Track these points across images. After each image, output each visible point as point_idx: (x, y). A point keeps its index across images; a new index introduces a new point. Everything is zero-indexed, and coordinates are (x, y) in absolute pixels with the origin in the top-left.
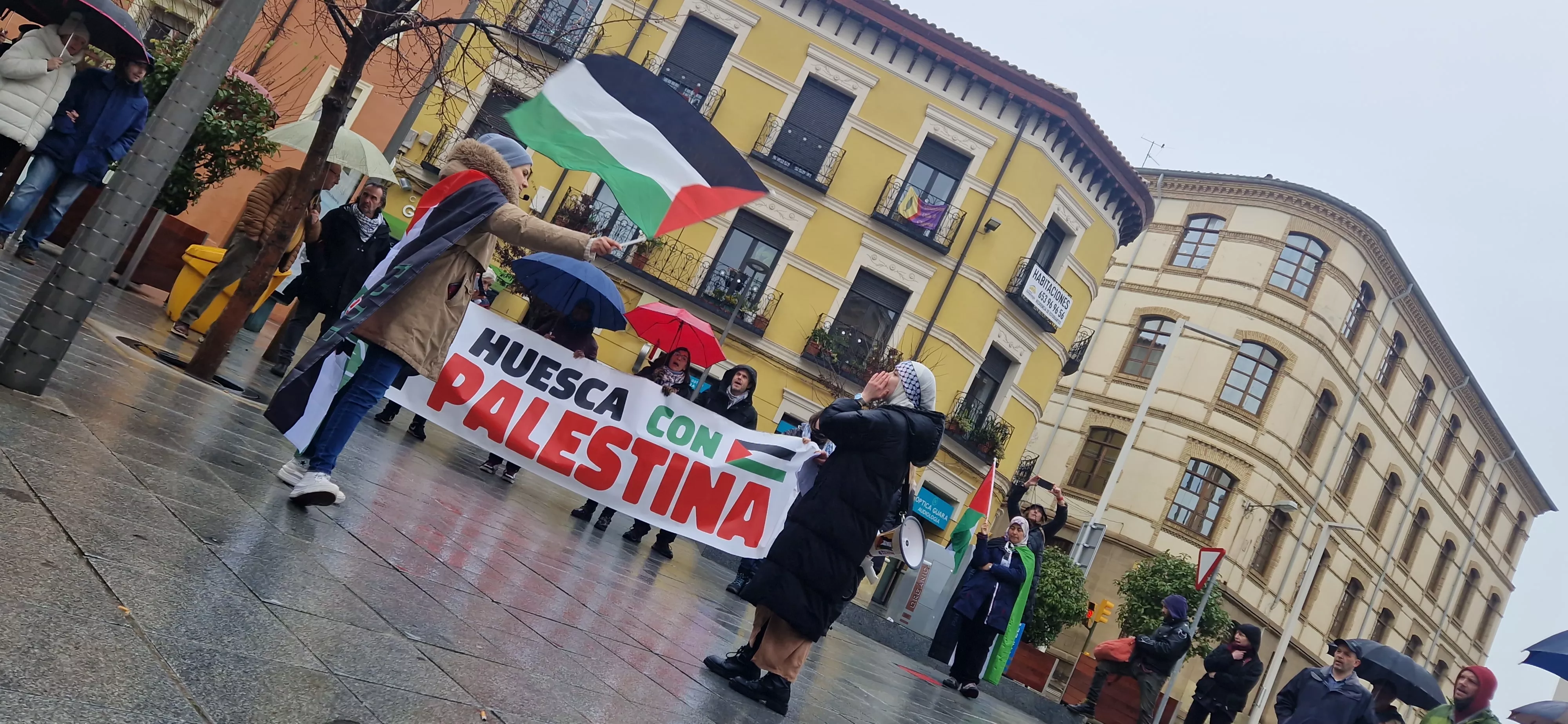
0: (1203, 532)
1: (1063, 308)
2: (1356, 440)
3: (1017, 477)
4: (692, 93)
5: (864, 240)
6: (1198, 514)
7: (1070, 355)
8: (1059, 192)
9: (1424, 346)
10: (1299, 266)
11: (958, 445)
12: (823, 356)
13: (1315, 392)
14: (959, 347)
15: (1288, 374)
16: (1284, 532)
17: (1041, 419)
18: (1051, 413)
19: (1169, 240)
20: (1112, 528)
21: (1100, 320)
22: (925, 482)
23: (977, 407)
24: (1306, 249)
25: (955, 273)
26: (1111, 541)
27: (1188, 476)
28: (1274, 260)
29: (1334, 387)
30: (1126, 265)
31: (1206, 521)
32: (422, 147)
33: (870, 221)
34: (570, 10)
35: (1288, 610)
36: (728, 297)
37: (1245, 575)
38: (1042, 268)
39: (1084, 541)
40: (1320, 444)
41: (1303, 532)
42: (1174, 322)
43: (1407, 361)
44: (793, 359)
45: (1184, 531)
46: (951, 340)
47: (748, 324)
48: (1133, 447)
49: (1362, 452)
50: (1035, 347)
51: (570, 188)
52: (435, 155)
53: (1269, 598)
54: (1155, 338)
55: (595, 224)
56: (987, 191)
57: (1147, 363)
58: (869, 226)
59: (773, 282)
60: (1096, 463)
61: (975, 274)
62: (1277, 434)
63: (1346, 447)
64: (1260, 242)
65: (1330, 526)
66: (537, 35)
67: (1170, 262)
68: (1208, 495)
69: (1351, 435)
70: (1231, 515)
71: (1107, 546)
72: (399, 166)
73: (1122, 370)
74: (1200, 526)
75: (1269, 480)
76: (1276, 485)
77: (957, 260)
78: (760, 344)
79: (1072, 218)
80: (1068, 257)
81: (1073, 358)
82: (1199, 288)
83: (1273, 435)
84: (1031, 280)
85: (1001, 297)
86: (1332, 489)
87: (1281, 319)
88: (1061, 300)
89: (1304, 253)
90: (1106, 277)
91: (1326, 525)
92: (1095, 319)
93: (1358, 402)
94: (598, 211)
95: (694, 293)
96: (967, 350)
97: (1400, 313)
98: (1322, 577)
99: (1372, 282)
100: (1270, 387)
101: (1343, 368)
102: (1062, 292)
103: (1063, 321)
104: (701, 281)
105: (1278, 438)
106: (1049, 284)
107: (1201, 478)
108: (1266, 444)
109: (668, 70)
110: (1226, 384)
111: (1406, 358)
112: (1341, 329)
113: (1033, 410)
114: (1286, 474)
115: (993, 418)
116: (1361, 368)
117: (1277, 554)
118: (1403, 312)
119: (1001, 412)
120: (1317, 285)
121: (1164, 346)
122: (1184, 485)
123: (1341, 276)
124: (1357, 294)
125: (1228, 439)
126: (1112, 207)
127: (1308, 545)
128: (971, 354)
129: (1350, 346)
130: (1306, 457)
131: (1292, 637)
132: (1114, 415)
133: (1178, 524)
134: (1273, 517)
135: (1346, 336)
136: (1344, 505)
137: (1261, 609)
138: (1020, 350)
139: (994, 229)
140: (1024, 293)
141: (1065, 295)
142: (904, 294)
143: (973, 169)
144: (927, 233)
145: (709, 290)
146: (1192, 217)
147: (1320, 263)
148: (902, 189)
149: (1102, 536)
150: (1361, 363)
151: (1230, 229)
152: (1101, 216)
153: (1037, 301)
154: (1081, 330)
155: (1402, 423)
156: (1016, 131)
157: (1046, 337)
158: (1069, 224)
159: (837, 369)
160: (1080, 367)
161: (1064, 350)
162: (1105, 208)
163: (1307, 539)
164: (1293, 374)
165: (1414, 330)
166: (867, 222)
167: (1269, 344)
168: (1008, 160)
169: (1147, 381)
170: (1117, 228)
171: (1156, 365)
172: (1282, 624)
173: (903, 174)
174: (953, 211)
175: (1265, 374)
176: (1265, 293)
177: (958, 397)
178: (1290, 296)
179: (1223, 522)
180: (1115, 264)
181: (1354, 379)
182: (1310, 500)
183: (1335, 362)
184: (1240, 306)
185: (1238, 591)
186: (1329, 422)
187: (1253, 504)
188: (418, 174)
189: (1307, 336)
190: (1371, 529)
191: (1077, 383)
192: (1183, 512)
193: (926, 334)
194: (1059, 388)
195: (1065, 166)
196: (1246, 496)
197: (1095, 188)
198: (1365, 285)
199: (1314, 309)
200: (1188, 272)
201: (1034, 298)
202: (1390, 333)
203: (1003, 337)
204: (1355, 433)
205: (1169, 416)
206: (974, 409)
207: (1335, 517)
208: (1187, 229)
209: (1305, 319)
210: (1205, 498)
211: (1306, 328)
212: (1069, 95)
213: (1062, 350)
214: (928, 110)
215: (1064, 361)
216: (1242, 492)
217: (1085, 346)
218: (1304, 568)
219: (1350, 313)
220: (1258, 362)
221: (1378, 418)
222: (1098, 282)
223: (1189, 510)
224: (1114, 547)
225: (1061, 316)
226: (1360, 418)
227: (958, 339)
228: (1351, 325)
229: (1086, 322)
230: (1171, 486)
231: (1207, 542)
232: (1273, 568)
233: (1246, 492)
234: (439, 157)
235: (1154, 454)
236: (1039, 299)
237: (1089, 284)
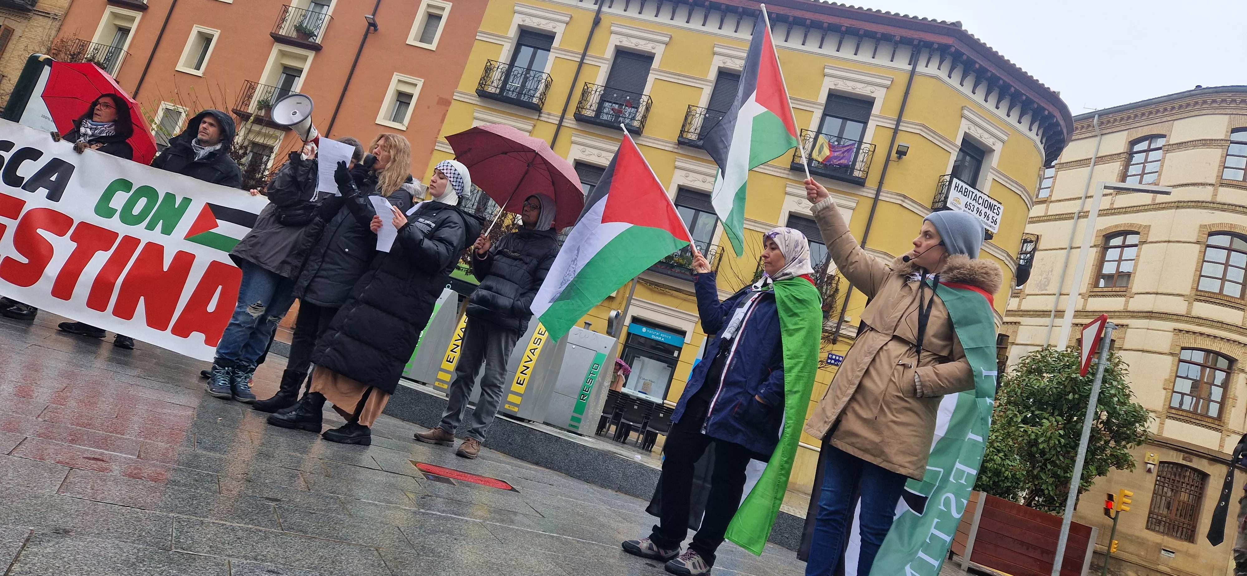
0: (1212, 414)
1: (995, 215)
5: (788, 189)
6: (1200, 399)
7: (1019, 262)
8: (966, 113)
21: (1066, 248)
25: (876, 200)
27: (1183, 365)
31: (1212, 404)
33: (790, 173)
36: (678, 259)
38: (963, 181)
45: (1194, 416)
56: (892, 124)
58: (790, 177)
59: (714, 242)
61: (896, 197)
64: (1204, 145)
66: (506, 95)
68: (1210, 380)
73: (1095, 285)
74: (1207, 409)
77: (876, 188)
79: (986, 135)
80: (991, 170)
81: (1022, 265)
84: (953, 193)
88: (991, 207)
92: (1061, 249)
102: (990, 200)
103: (997, 226)
106: (974, 195)
107: (1198, 365)
110: (1201, 276)
125: (1215, 324)
126: (1026, 120)
133: (1186, 410)
139: (905, 153)
141: (994, 203)
143: (876, 109)
144: (844, 172)
148: (816, 139)
152: (1016, 129)
154: (1024, 236)
156: (910, 68)
158: (983, 140)
162: (1020, 122)
166: (788, 174)
168: (907, 93)
169: (1128, 289)
170: (1037, 139)
173: (814, 127)
174: (865, 147)
176: (1220, 188)
178: (1246, 185)
179: (1230, 402)
192: (1185, 398)
195: (967, 89)
208: (1131, 154)
210: (1206, 383)
212: (953, 24)
214: (826, 70)
216: (1242, 371)
220: (1230, 250)
223: (1192, 396)
225: (993, 221)
230: (1167, 377)
231: (1217, 422)
235: (1143, 351)
236: (965, 209)
237: (1019, 193)
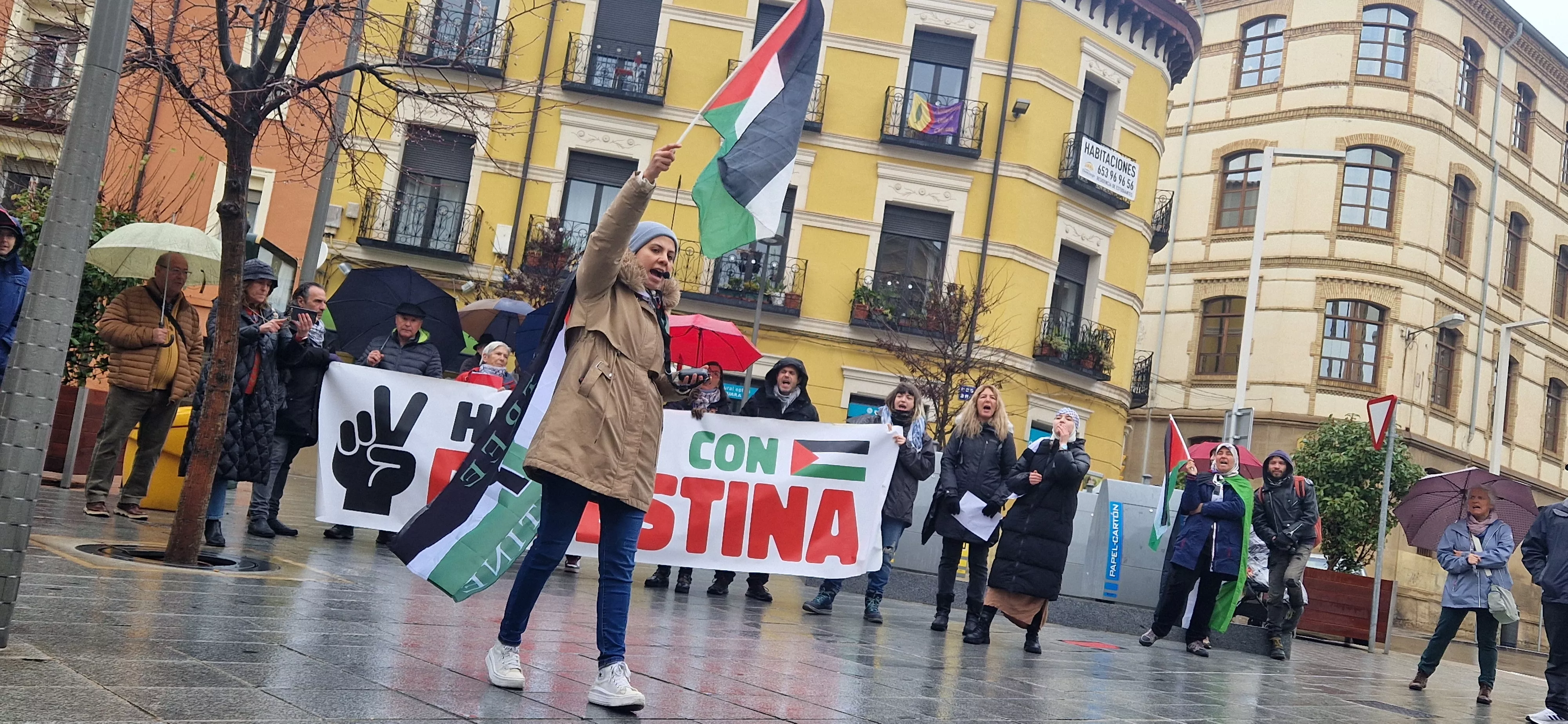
0: (1365, 380)
1: (1130, 178)
2: (1508, 221)
3: (1136, 383)
4: (634, 64)
5: (881, 171)
6: (1354, 362)
7: (1154, 228)
8: (1086, 45)
9: (1556, 89)
10: (1385, 43)
11: (1058, 369)
12: (874, 317)
13: (1446, 182)
14: (1026, 258)
15: (1410, 171)
16: (1458, 350)
17: (1144, 310)
18: (1152, 299)
19: (1228, 59)
20: (1261, 407)
21: (1176, 177)
22: (1033, 422)
23: (1066, 319)
24: (1388, 21)
25: (995, 175)
26: (1263, 422)
27: (1329, 322)
28: (1355, 45)
29: (1467, 169)
30: (1187, 105)
31: (1364, 366)
32: (352, 221)
33: (880, 148)
34: (468, 15)
35: (1487, 437)
36: (747, 284)
37: (1428, 413)
38: (1092, 139)
39: (1232, 434)
40: (1470, 238)
41: (1479, 344)
42: (1262, 152)
43: (1542, 113)
44: (841, 331)
45: (1343, 385)
46: (1013, 253)
47: (778, 306)
48: (1257, 309)
49: (1520, 232)
50: (1111, 231)
51: (531, 216)
52: (369, 226)
53: (1462, 431)
54: (1246, 177)
55: (571, 249)
56: (1002, 70)
57: (1244, 208)
58: (881, 153)
59: (792, 250)
60: (1220, 339)
61: (1019, 170)
62: (1417, 242)
63: (1500, 232)
64: (1333, 30)
65: (1508, 329)
66: (439, 54)
67: (1237, 85)
68: (1360, 338)
69: (1502, 218)
70: (1392, 351)
71: (1261, 429)
72: (333, 251)
73: (1218, 225)
74: (1360, 374)
75: (1423, 298)
76: (1433, 300)
77: (993, 160)
78: (800, 326)
79: (1110, 71)
81: (1158, 230)
82: (1278, 105)
83: (1413, 246)
84: (1084, 157)
85: (1055, 187)
86: (1498, 285)
87: (1384, 111)
88: (1125, 167)
89: (1387, 26)
90: (1169, 126)
91: (1503, 328)
92: (1170, 177)
93: (1499, 178)
94: (571, 233)
95: (708, 291)
96: (1036, 259)
97: (1517, 61)
98: (1515, 388)
99: (1475, 35)
100: (1393, 192)
101: (1470, 144)
102: (1124, 159)
103: (1134, 192)
104: (711, 275)
105: (1419, 247)
106: (1106, 155)
107: (1345, 320)
108: (1409, 258)
109: (599, 47)
110: (1342, 205)
111: (1539, 110)
112: (1455, 101)
113: (1131, 303)
114: (1440, 285)
115: (1089, 326)
116: (1490, 137)
117: (1458, 378)
118: (1520, 59)
119: (1095, 318)
120: (1413, 58)
121: (1259, 182)
122: (1328, 333)
123: (1437, 40)
124: (1462, 55)
125: (1362, 266)
126: (1151, 43)
127: (1490, 357)
128: (1041, 262)
129: (1471, 117)
130: (1458, 259)
131: (1501, 467)
132: (1224, 280)
133: (1334, 380)
134: (1441, 338)
135: (1463, 106)
136: (1517, 300)
137: (1457, 446)
138: (1095, 240)
139: (1024, 111)
140: (1081, 173)
141: (1128, 161)
142: (944, 218)
143: (979, 51)
144: (950, 140)
145: (724, 283)
146: (1246, 26)
147: (1408, 32)
148: (906, 99)
149: (1252, 420)
150: (1489, 133)
151: (1294, 26)
152: (1142, 58)
153: (1098, 178)
154: (1158, 196)
155: (1556, 186)
157: (1120, 216)
158: (1107, 78)
159: (894, 326)
160: (1170, 238)
161: (1146, 224)
162: (1144, 48)
163: (1487, 351)
164: (1415, 169)
165: (1540, 75)
166: (877, 149)
167: (1379, 143)
168: (1015, 28)
169: (1251, 229)
170: (1164, 67)
171: (1256, 207)
172: (1486, 455)
173: (901, 82)
174: (972, 106)
175: (1382, 179)
176: (1356, 87)
177: (1041, 316)
178: (1385, 81)
179: (1385, 363)
180: (1174, 107)
181: (1487, 152)
182: (1477, 306)
183: (1460, 140)
184: (1332, 111)
185: (1426, 434)
186: (1472, 211)
187: (1412, 331)
188: (358, 253)
189: (1419, 121)
190: (1556, 317)
191: (1171, 256)
192: (1336, 364)
193: (983, 255)
194: (1153, 268)
195: (1083, 14)
196: (1403, 324)
197: (1126, 28)
198: (1467, 41)
199: (1417, 87)
200: (1260, 90)
201: (1093, 176)
202: (1512, 86)
203: (1071, 231)
204: (1506, 214)
205: (1288, 261)
206: (1064, 323)
207: (1510, 317)
209: (1410, 101)
210: (1356, 341)
211: (1414, 112)
213: (1142, 224)
215: (1149, 237)
216: (1396, 321)
217: (1169, 212)
218: (1492, 384)
219: (1460, 79)
220: (1371, 168)
221: (1527, 189)
222: (1160, 134)
223: (1342, 360)
224: (1269, 428)
225: (1131, 186)
226: (1506, 193)
227: (1022, 250)
228: (1465, 92)
229: (1161, 184)
230: (1313, 340)
231: (1373, 390)
232: (1456, 395)
233: (1402, 319)
234: (374, 227)
235: (1283, 309)
236: (1100, 175)
237: (1151, 140)
